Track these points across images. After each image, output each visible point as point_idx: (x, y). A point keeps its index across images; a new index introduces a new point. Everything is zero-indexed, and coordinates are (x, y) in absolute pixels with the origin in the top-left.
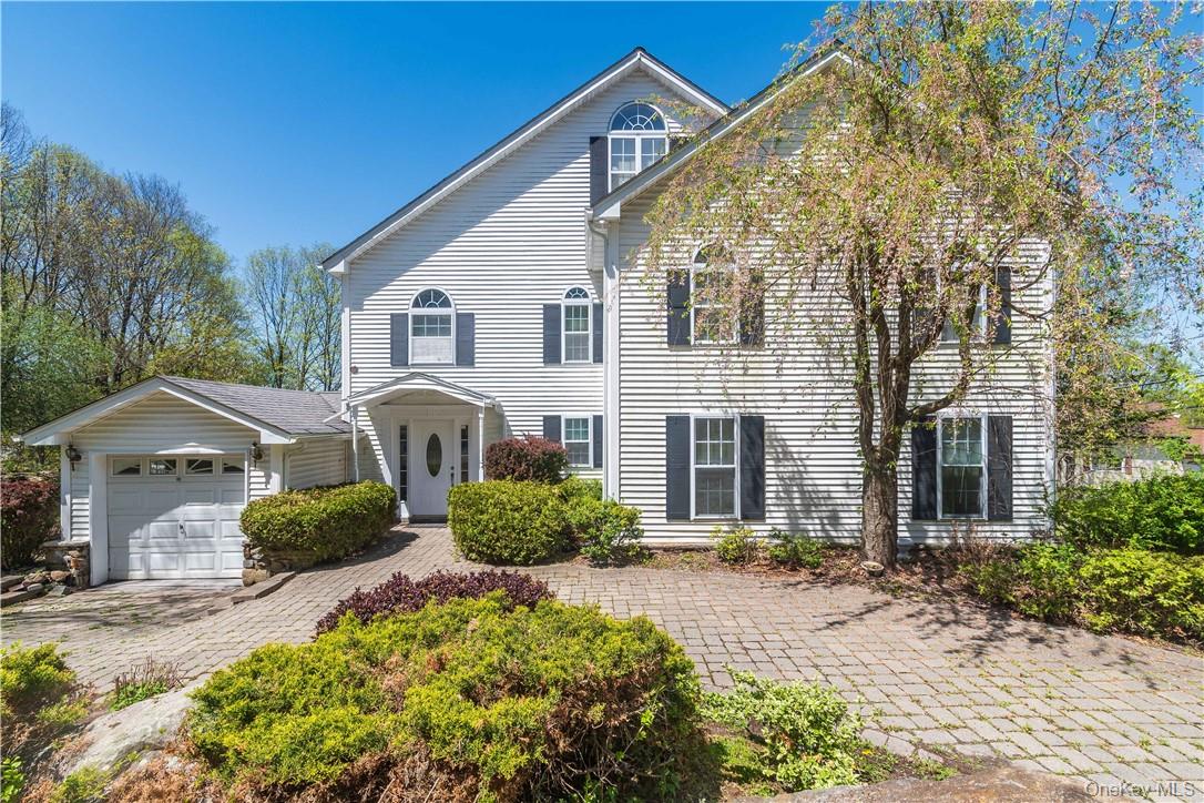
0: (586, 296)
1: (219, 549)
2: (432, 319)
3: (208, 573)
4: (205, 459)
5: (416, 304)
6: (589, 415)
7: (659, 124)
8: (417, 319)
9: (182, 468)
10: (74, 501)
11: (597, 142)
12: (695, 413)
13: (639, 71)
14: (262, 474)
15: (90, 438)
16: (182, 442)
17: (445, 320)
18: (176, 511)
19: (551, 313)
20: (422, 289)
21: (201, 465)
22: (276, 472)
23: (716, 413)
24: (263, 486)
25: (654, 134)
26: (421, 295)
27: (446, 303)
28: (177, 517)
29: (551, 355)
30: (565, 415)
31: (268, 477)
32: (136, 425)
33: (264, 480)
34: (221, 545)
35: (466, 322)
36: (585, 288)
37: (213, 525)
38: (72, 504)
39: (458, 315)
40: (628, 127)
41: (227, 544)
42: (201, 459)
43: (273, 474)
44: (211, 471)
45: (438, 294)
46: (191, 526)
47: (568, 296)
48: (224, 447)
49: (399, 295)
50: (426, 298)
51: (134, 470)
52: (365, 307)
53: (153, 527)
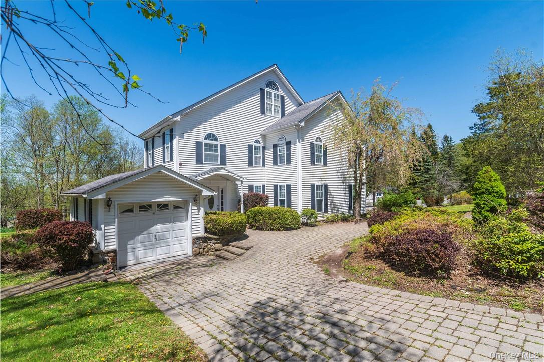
0: (260, 143)
1: (172, 244)
2: (212, 146)
3: (168, 255)
4: (166, 203)
5: (205, 139)
6: (261, 185)
7: (278, 91)
8: (206, 145)
9: (155, 208)
10: (106, 228)
11: (262, 91)
12: (316, 184)
13: (274, 72)
14: (196, 208)
15: (115, 195)
16: (163, 196)
17: (216, 146)
18: (152, 229)
19: (250, 147)
20: (208, 133)
21: (164, 206)
22: (202, 207)
23: (319, 184)
24: (197, 214)
25: (276, 92)
26: (207, 135)
27: (216, 140)
28: (153, 232)
29: (251, 164)
30: (255, 185)
31: (199, 210)
32: (140, 188)
33: (197, 211)
34: (173, 242)
35: (223, 147)
36: (260, 140)
37: (169, 234)
38: (105, 230)
39: (221, 145)
40: (270, 88)
41: (175, 241)
42: (163, 204)
43: (201, 208)
44: (168, 209)
45: (214, 136)
46: (158, 235)
47: (255, 143)
48: (183, 197)
49: (199, 133)
50: (210, 137)
51: (131, 211)
52: (185, 137)
53: (140, 238)
